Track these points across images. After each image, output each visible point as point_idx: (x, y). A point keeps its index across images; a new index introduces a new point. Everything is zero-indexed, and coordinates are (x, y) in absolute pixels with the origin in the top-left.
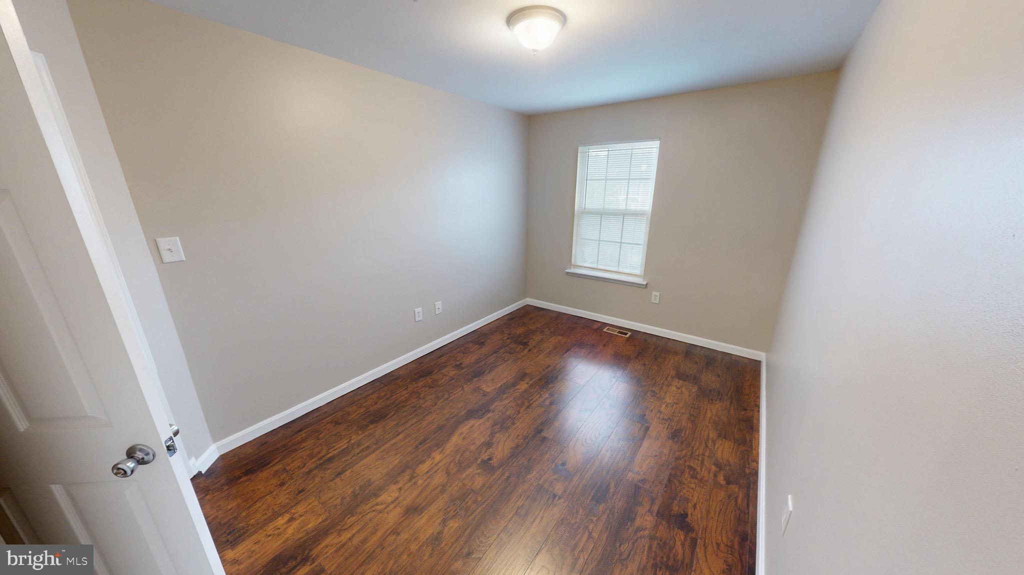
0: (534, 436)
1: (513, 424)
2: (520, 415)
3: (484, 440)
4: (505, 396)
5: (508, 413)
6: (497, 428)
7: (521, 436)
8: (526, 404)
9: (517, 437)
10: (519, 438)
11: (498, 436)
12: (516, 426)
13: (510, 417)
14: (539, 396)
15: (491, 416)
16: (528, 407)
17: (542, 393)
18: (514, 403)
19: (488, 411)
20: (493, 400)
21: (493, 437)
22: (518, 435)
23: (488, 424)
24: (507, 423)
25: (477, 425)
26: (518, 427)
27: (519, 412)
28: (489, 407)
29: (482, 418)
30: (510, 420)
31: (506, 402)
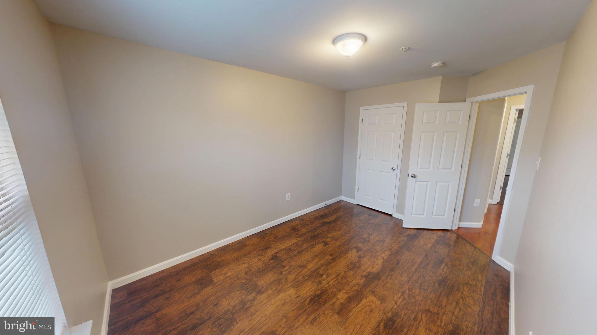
0: (336, 257)
1: (348, 265)
2: (344, 270)
3: (363, 259)
4: (356, 288)
5: (352, 273)
6: (357, 265)
7: (343, 258)
8: (339, 278)
9: (345, 258)
10: (344, 258)
11: (356, 260)
12: (346, 264)
13: (350, 270)
14: (330, 283)
15: (363, 273)
16: (338, 275)
17: (327, 286)
18: (348, 280)
19: (366, 277)
20: (365, 285)
21: (358, 260)
22: (345, 259)
23: (363, 268)
24: (352, 267)
25: (370, 268)
26: (345, 263)
27: (345, 272)
28: (366, 279)
29: (368, 272)
30: (351, 268)
31: (355, 282)
